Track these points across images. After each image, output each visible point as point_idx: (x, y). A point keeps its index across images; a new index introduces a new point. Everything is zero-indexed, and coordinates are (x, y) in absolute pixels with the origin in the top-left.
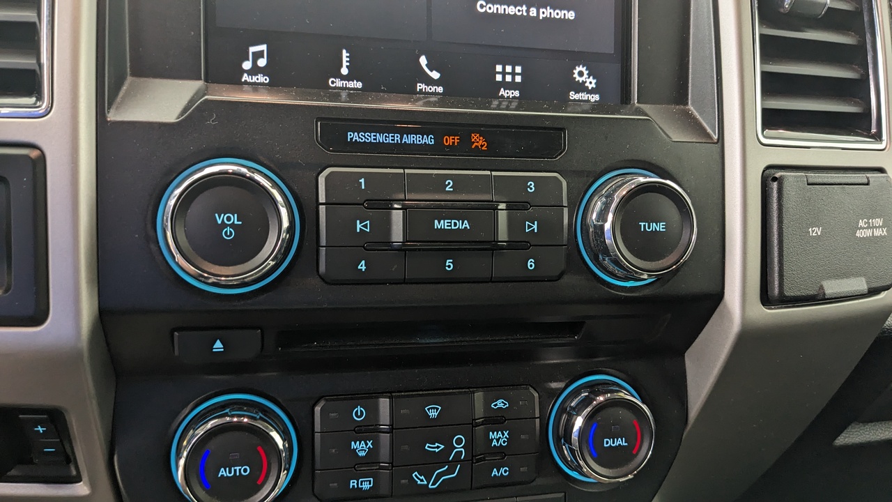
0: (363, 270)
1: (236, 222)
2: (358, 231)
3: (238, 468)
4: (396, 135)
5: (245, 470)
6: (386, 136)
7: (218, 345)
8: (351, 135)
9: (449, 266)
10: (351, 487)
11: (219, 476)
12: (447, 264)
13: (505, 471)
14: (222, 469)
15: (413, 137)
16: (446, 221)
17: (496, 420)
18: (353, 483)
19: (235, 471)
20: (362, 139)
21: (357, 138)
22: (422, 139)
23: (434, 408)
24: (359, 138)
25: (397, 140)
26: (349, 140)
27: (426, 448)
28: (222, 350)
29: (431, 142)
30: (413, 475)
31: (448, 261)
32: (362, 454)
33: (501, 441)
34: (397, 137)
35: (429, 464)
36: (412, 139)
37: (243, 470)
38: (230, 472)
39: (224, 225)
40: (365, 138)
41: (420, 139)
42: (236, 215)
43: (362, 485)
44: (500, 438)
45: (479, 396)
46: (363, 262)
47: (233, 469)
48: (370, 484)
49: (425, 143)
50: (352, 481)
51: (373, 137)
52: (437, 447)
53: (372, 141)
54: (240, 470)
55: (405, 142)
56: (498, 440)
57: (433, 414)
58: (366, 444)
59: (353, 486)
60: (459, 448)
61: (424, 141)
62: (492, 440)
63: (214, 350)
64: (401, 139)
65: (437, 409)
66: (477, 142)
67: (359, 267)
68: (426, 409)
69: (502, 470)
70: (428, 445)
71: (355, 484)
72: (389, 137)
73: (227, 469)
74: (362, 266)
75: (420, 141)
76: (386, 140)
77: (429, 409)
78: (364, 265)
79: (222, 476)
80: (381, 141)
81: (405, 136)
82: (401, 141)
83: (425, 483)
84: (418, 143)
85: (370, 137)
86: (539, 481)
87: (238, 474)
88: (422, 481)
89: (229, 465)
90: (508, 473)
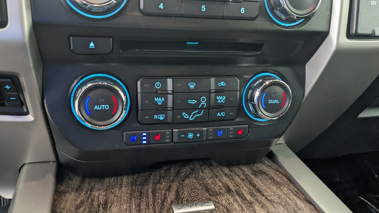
0: (162, 8)
3: (103, 106)
5: (107, 107)
7: (92, 44)
9: (203, 9)
10: (155, 118)
11: (95, 109)
12: (203, 8)
13: (223, 114)
14: (96, 106)
17: (219, 91)
18: (156, 117)
19: (102, 107)
23: (192, 84)
27: (189, 102)
28: (94, 47)
30: (183, 114)
31: (203, 6)
32: (160, 104)
33: (222, 101)
35: (190, 109)
37: (106, 107)
38: (100, 108)
43: (159, 117)
44: (221, 99)
45: (213, 80)
46: (162, 4)
47: (101, 106)
48: (163, 117)
50: (155, 116)
52: (194, 102)
54: (104, 107)
56: (220, 100)
57: (192, 87)
58: (162, 99)
59: (156, 118)
60: (203, 102)
62: (218, 100)
63: (90, 47)
65: (194, 84)
67: (160, 7)
68: (189, 84)
69: (222, 113)
70: (189, 100)
71: (157, 117)
73: (98, 106)
74: (161, 6)
77: (190, 84)
78: (162, 6)
79: (96, 109)
83: (188, 117)
86: (238, 120)
87: (103, 109)
88: (186, 116)
89: (99, 104)
90: (224, 115)
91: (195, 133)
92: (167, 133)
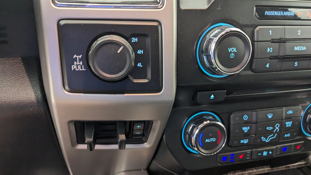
0: (268, 67)
1: (235, 51)
2: (268, 52)
3: (212, 139)
4: (281, 12)
5: (214, 140)
6: (278, 13)
7: (212, 96)
8: (266, 12)
9: (296, 65)
10: (241, 143)
11: (206, 142)
12: (295, 64)
14: (207, 139)
15: (287, 13)
16: (299, 47)
17: (289, 118)
18: (242, 141)
19: (211, 140)
20: (270, 14)
21: (268, 14)
22: (290, 13)
23: (270, 115)
24: (269, 13)
25: (282, 14)
26: (265, 15)
27: (267, 129)
28: (213, 98)
29: (293, 14)
30: (262, 138)
31: (296, 62)
32: (246, 131)
33: (289, 125)
34: (282, 13)
35: (267, 134)
36: (287, 14)
37: (213, 140)
38: (209, 141)
39: (231, 52)
40: (271, 14)
41: (289, 13)
42: (235, 48)
43: (244, 142)
44: (289, 124)
45: (284, 109)
46: (268, 64)
47: (210, 139)
48: (247, 141)
49: (291, 15)
50: (241, 141)
51: (274, 13)
52: (270, 128)
53: (274, 15)
54: (212, 140)
55: (284, 15)
56: (288, 125)
57: (270, 117)
58: (247, 128)
60: (277, 128)
61: (291, 14)
62: (286, 125)
63: (211, 98)
64: (283, 13)
65: (271, 115)
66: (308, 14)
67: (267, 66)
68: (268, 115)
69: (288, 135)
70: (267, 127)
72: (279, 13)
73: (208, 139)
74: (268, 66)
75: (289, 14)
76: (278, 14)
77: (269, 115)
79: (207, 142)
80: (276, 15)
81: (284, 12)
82: (283, 14)
84: (289, 15)
85: (273, 13)
87: (212, 141)
88: (264, 140)
89: (209, 138)
90: (289, 135)
91: (268, 151)
92: (248, 152)
